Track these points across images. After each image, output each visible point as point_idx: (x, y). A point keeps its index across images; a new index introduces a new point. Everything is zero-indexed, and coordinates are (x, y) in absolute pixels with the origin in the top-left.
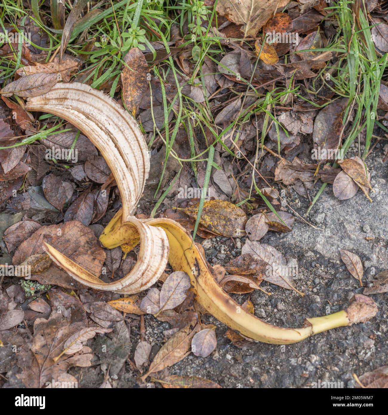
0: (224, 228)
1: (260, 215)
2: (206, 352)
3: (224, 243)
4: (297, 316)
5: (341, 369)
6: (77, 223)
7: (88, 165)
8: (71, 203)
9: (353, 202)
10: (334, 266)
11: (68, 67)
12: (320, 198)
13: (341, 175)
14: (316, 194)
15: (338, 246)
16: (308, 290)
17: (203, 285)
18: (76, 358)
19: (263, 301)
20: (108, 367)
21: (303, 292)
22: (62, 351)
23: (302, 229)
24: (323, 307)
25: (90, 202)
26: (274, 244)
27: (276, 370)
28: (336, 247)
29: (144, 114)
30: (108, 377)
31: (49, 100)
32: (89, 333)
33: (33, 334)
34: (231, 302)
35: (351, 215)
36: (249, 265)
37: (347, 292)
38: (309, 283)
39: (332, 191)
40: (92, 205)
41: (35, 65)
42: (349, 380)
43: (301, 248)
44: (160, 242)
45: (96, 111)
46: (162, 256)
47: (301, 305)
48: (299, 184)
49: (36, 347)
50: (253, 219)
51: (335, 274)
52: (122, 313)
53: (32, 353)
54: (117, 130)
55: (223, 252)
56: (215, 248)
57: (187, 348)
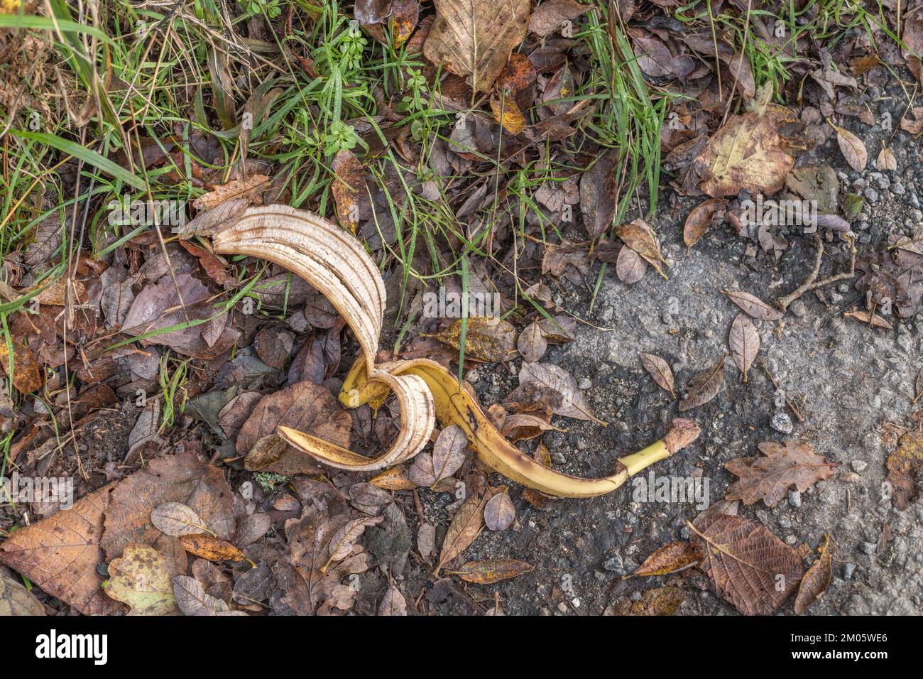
0: (491, 352)
1: (533, 326)
2: (503, 523)
3: (494, 369)
4: (603, 453)
5: (670, 514)
6: (307, 384)
7: (309, 310)
8: (292, 358)
9: (644, 284)
10: (636, 377)
11: (256, 184)
12: (602, 285)
13: (624, 251)
14: (596, 281)
15: (637, 349)
16: (611, 416)
17: (485, 441)
18: (347, 563)
19: (558, 443)
20: (389, 566)
21: (604, 420)
22: (329, 558)
23: (588, 334)
24: (633, 436)
25: (317, 352)
26: (556, 362)
27: (592, 530)
28: (633, 350)
29: (366, 226)
30: (392, 579)
31: (241, 232)
32: (356, 529)
33: (286, 540)
34: (525, 458)
35: (645, 303)
36: (532, 396)
37: (658, 411)
38: (610, 406)
39: (615, 272)
40: (321, 356)
41: (214, 190)
42: (682, 527)
43: (592, 360)
44: (422, 397)
45: (306, 239)
46: (428, 414)
47: (606, 437)
48: (572, 270)
49: (295, 558)
50: (525, 334)
51: (640, 388)
52: (389, 491)
53: (293, 567)
54: (339, 258)
55: (495, 383)
56: (485, 379)
57: (479, 522)
